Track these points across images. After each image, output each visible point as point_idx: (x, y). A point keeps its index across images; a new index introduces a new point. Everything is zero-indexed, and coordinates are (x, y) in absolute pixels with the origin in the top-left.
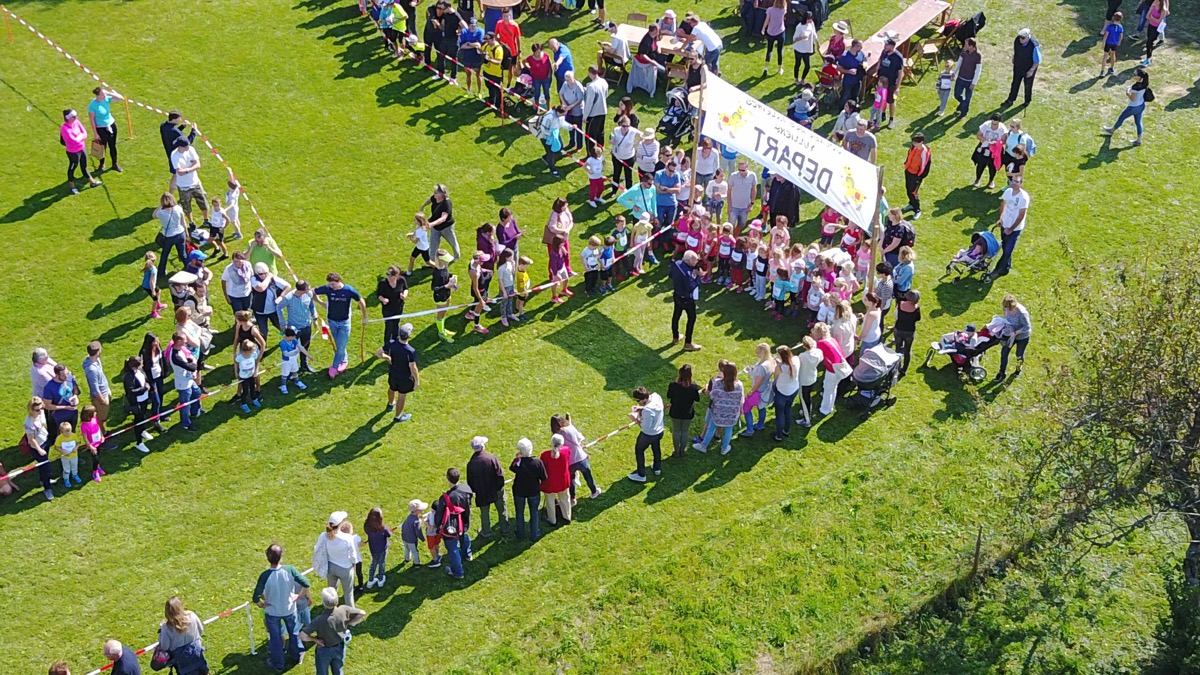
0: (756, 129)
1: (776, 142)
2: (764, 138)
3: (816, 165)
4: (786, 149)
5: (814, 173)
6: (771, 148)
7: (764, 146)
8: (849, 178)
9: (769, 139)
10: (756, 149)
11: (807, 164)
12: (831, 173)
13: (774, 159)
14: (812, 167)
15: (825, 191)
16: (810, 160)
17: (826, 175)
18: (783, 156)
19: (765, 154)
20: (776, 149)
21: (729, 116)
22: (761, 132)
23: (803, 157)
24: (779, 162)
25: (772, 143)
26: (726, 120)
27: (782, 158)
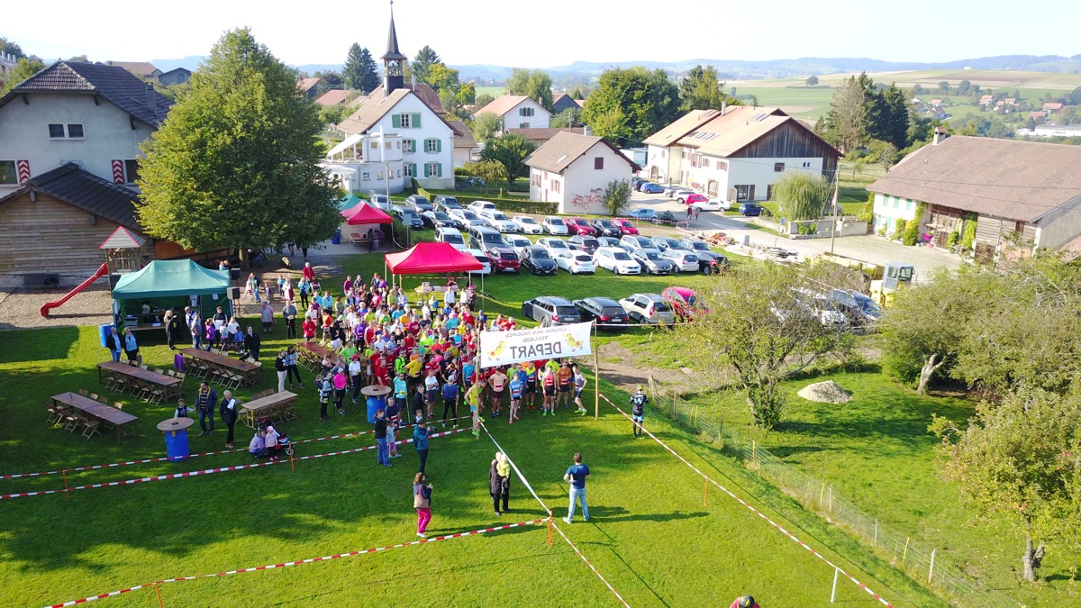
1: (524, 347)
2: (516, 350)
3: (550, 344)
4: (531, 347)
5: (550, 348)
6: (522, 352)
7: (517, 354)
8: (571, 339)
9: (519, 348)
10: (513, 358)
11: (544, 347)
12: (559, 343)
14: (548, 346)
15: (560, 352)
16: (546, 344)
17: (557, 346)
19: (519, 357)
20: (525, 351)
21: (494, 349)
22: (513, 348)
23: (541, 345)
25: (523, 349)
26: (493, 353)
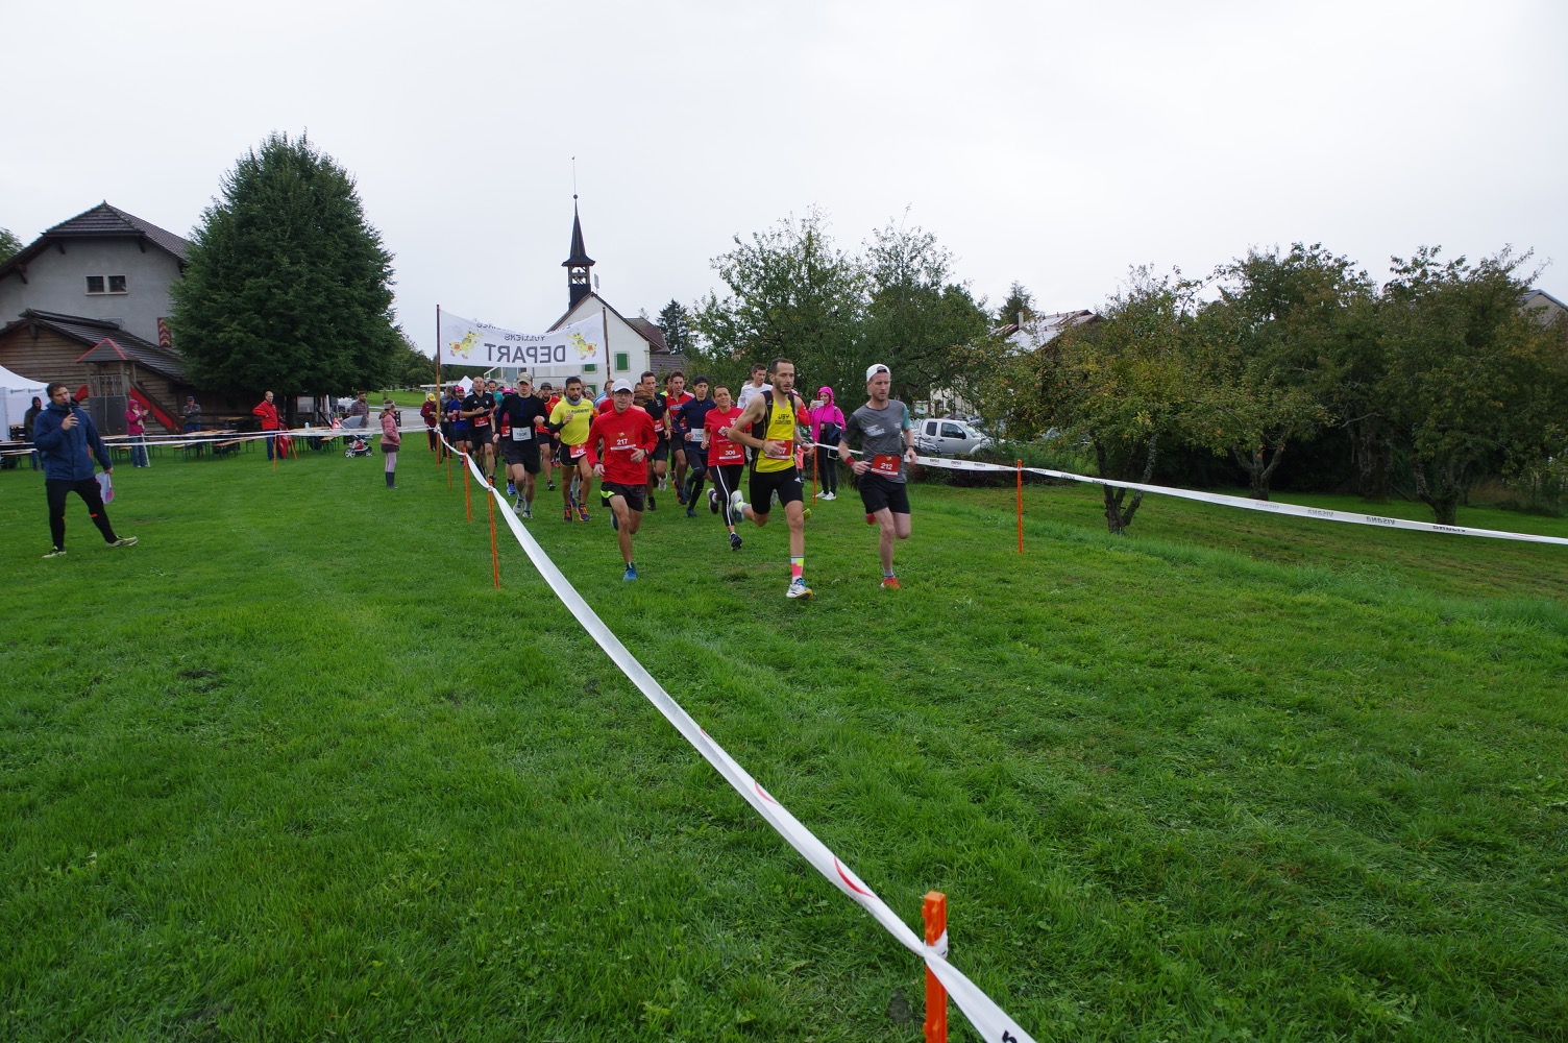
0: (486, 345)
1: (508, 348)
2: (495, 351)
3: (549, 348)
4: (519, 349)
5: (549, 354)
6: (503, 355)
7: (495, 354)
9: (500, 348)
10: (490, 359)
11: (540, 351)
12: (563, 347)
13: (508, 361)
14: (546, 351)
15: (564, 360)
16: (542, 348)
17: (560, 351)
18: (517, 353)
19: (499, 360)
20: (508, 354)
21: (459, 343)
22: (490, 346)
23: (535, 348)
24: (514, 361)
25: (504, 351)
26: (457, 347)
27: (516, 357)
